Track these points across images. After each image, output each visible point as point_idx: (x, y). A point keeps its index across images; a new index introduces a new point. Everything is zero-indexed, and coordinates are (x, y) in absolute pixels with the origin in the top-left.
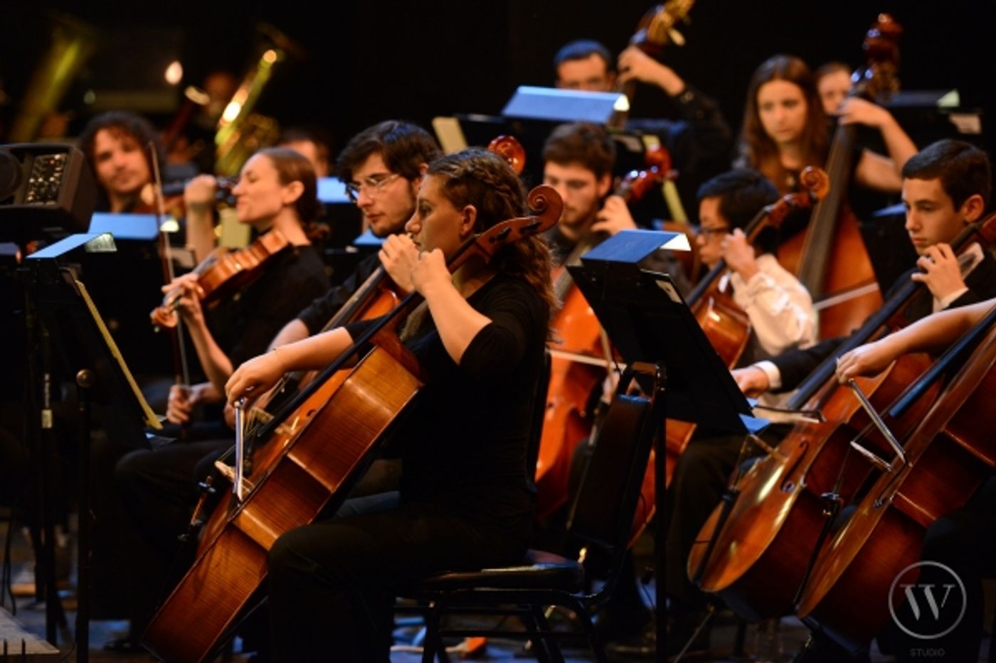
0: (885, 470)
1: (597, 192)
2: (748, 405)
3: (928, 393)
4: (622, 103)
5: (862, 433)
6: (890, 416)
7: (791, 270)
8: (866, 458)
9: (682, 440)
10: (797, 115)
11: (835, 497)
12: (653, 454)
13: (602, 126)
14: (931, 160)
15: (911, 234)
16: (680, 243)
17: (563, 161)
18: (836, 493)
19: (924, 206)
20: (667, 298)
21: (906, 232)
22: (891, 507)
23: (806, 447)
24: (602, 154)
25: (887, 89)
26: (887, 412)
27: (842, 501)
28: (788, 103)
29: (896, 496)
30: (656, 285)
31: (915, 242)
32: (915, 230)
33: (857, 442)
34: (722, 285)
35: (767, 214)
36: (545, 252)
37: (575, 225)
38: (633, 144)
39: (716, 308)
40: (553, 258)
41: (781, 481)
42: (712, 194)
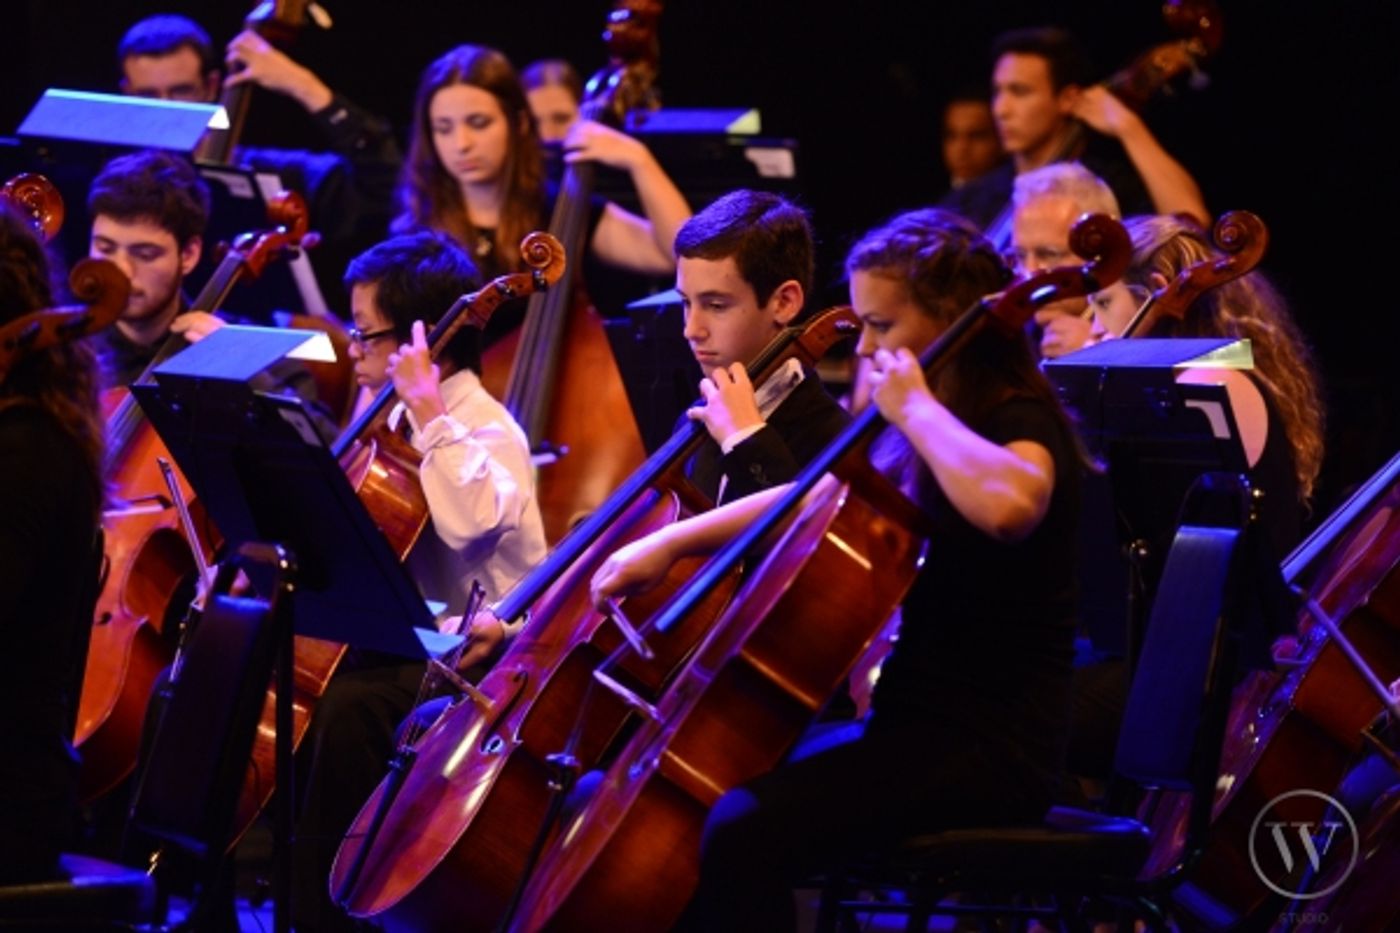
0: (649, 715)
1: (180, 268)
2: (427, 611)
3: (716, 594)
4: (220, 119)
5: (612, 657)
6: (656, 630)
7: (497, 395)
8: (619, 697)
9: (323, 674)
10: (491, 141)
11: (567, 760)
12: (272, 696)
13: (188, 155)
14: (718, 226)
15: (693, 345)
16: (318, 348)
17: (124, 213)
18: (570, 754)
19: (711, 301)
20: (299, 438)
21: (686, 342)
22: (656, 774)
23: (524, 682)
24: (189, 203)
25: (642, 105)
26: (652, 624)
27: (578, 765)
28: (476, 122)
29: (665, 759)
30: (279, 417)
31: (699, 357)
32: (699, 340)
33: (605, 672)
34: (393, 422)
35: (465, 304)
36: (91, 360)
37: (144, 321)
38: (239, 187)
39: (381, 458)
40: (104, 369)
41: (483, 735)
42: (367, 274)
